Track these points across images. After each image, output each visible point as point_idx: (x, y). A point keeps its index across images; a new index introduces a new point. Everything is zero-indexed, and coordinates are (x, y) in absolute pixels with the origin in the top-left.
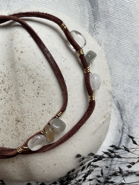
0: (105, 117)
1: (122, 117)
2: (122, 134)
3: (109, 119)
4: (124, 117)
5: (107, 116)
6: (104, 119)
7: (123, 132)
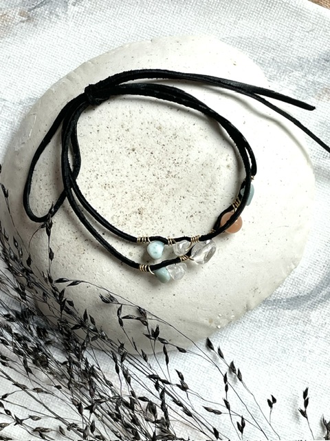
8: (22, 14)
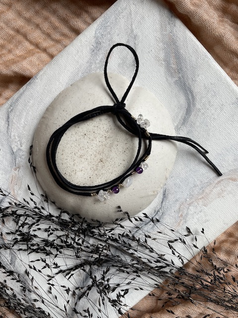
0: (154, 192)
1: (162, 202)
2: (155, 215)
3: (155, 196)
4: (164, 203)
5: (156, 193)
6: (152, 193)
7: (157, 213)
8: (15, 170)
